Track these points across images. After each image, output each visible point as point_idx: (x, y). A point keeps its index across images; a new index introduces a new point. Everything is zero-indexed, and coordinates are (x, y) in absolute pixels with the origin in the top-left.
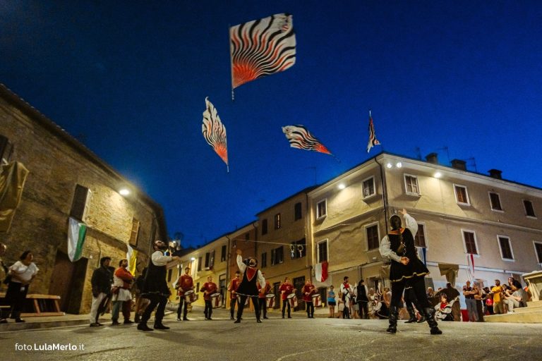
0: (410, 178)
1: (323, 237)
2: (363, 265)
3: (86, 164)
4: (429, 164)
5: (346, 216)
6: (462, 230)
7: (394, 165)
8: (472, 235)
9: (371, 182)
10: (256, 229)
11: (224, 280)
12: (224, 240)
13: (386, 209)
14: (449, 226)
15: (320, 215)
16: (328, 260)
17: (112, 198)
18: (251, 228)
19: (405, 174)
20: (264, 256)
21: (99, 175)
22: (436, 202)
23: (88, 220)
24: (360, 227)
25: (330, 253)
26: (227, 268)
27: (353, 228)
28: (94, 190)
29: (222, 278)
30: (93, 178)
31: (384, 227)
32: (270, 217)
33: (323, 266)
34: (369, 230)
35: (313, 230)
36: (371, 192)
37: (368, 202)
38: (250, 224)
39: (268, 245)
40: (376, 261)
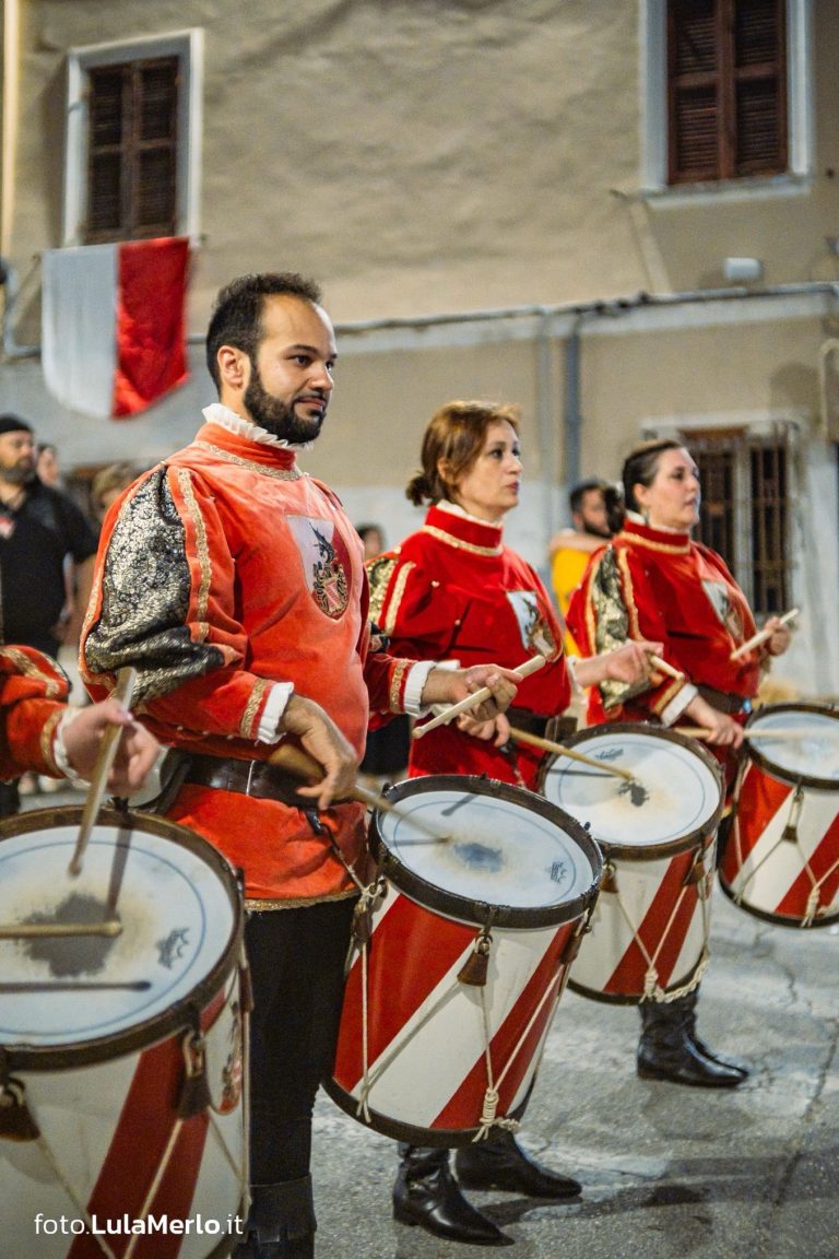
2: (600, 309)
16: (192, 227)
25: (208, 162)
33: (129, 274)
40: (752, 290)
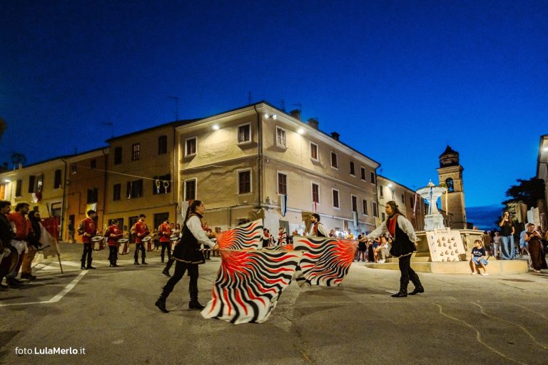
0: (280, 130)
1: (191, 175)
2: (233, 207)
4: (293, 119)
5: (219, 158)
6: (312, 182)
7: (271, 117)
8: (317, 186)
9: (247, 129)
10: (106, 156)
11: (60, 209)
12: (59, 164)
13: (260, 157)
14: (304, 178)
15: (189, 153)
18: (99, 154)
19: (277, 127)
20: (117, 188)
22: (297, 155)
24: (232, 171)
25: (198, 192)
26: (64, 196)
27: (225, 171)
29: (55, 207)
31: (257, 174)
32: (126, 145)
34: (241, 174)
35: (180, 167)
36: (246, 139)
37: (243, 147)
38: (99, 149)
39: (122, 176)
40: (247, 204)
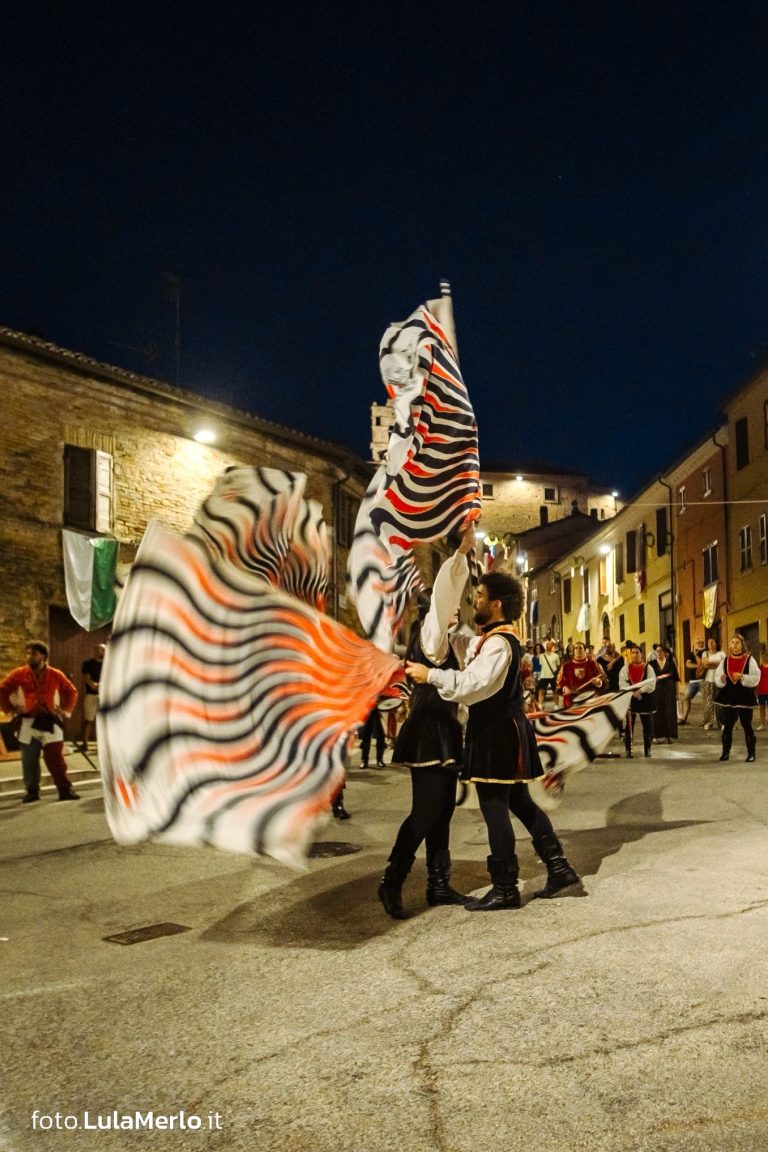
3: (79, 389)
17: (178, 457)
21: (120, 407)
23: (119, 526)
26: (673, 574)
28: (119, 448)
29: (664, 603)
30: (106, 418)
